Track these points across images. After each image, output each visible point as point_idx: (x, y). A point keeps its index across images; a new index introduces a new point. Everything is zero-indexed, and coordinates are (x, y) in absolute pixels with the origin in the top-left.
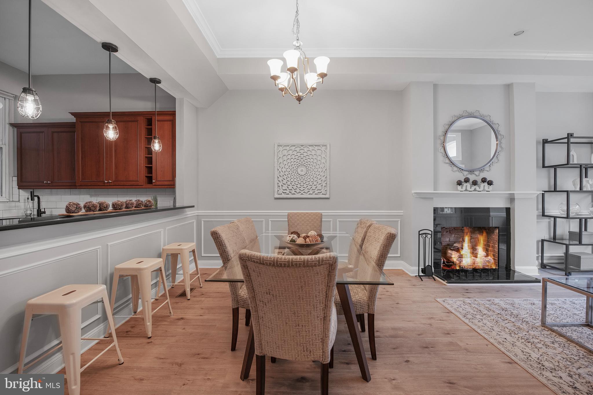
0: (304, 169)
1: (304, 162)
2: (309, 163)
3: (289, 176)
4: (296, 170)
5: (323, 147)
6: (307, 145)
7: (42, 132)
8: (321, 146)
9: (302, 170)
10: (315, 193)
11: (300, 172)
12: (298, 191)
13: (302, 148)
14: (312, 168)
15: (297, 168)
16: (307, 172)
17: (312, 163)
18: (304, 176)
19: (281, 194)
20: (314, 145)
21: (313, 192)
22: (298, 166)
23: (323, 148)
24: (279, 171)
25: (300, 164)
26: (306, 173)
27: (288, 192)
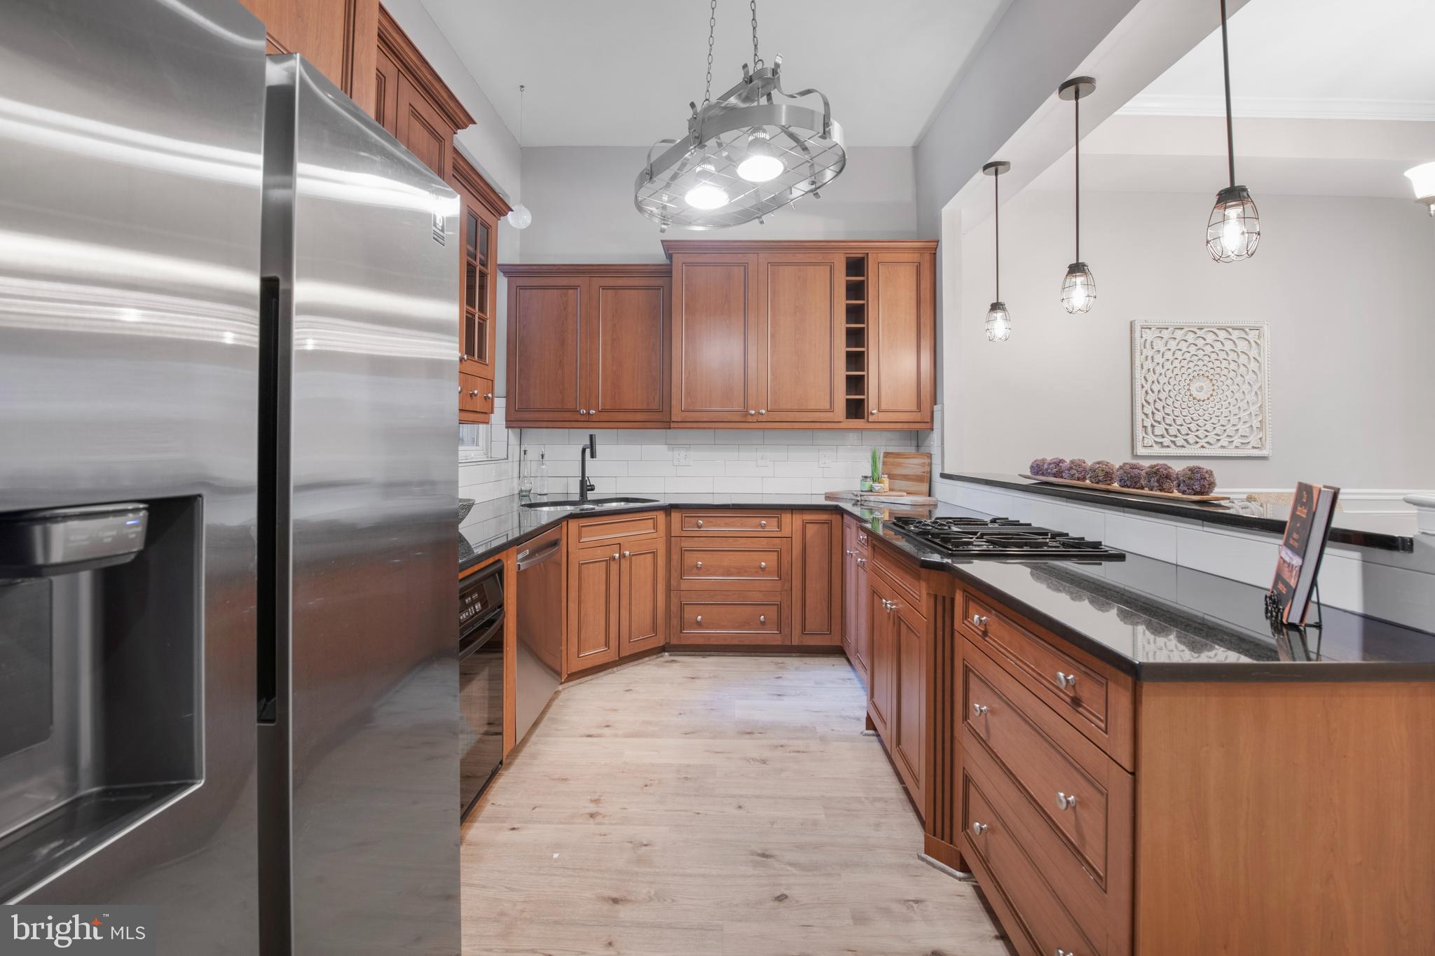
0: (1205, 384)
1: (1205, 368)
2: (1218, 370)
3: (1170, 401)
4: (1187, 388)
5: (1252, 332)
6: (1212, 327)
7: (575, 288)
8: (1247, 330)
9: (1201, 389)
10: (1235, 444)
11: (1195, 394)
12: (1191, 438)
13: (1200, 333)
14: (1226, 383)
15: (1188, 382)
16: (1215, 394)
17: (1225, 372)
18: (1206, 402)
19: (1151, 446)
20: (1230, 327)
21: (1229, 442)
22: (1191, 377)
23: (1252, 336)
24: (1144, 390)
25: (1195, 374)
26: (1212, 395)
27: (1166, 441)
